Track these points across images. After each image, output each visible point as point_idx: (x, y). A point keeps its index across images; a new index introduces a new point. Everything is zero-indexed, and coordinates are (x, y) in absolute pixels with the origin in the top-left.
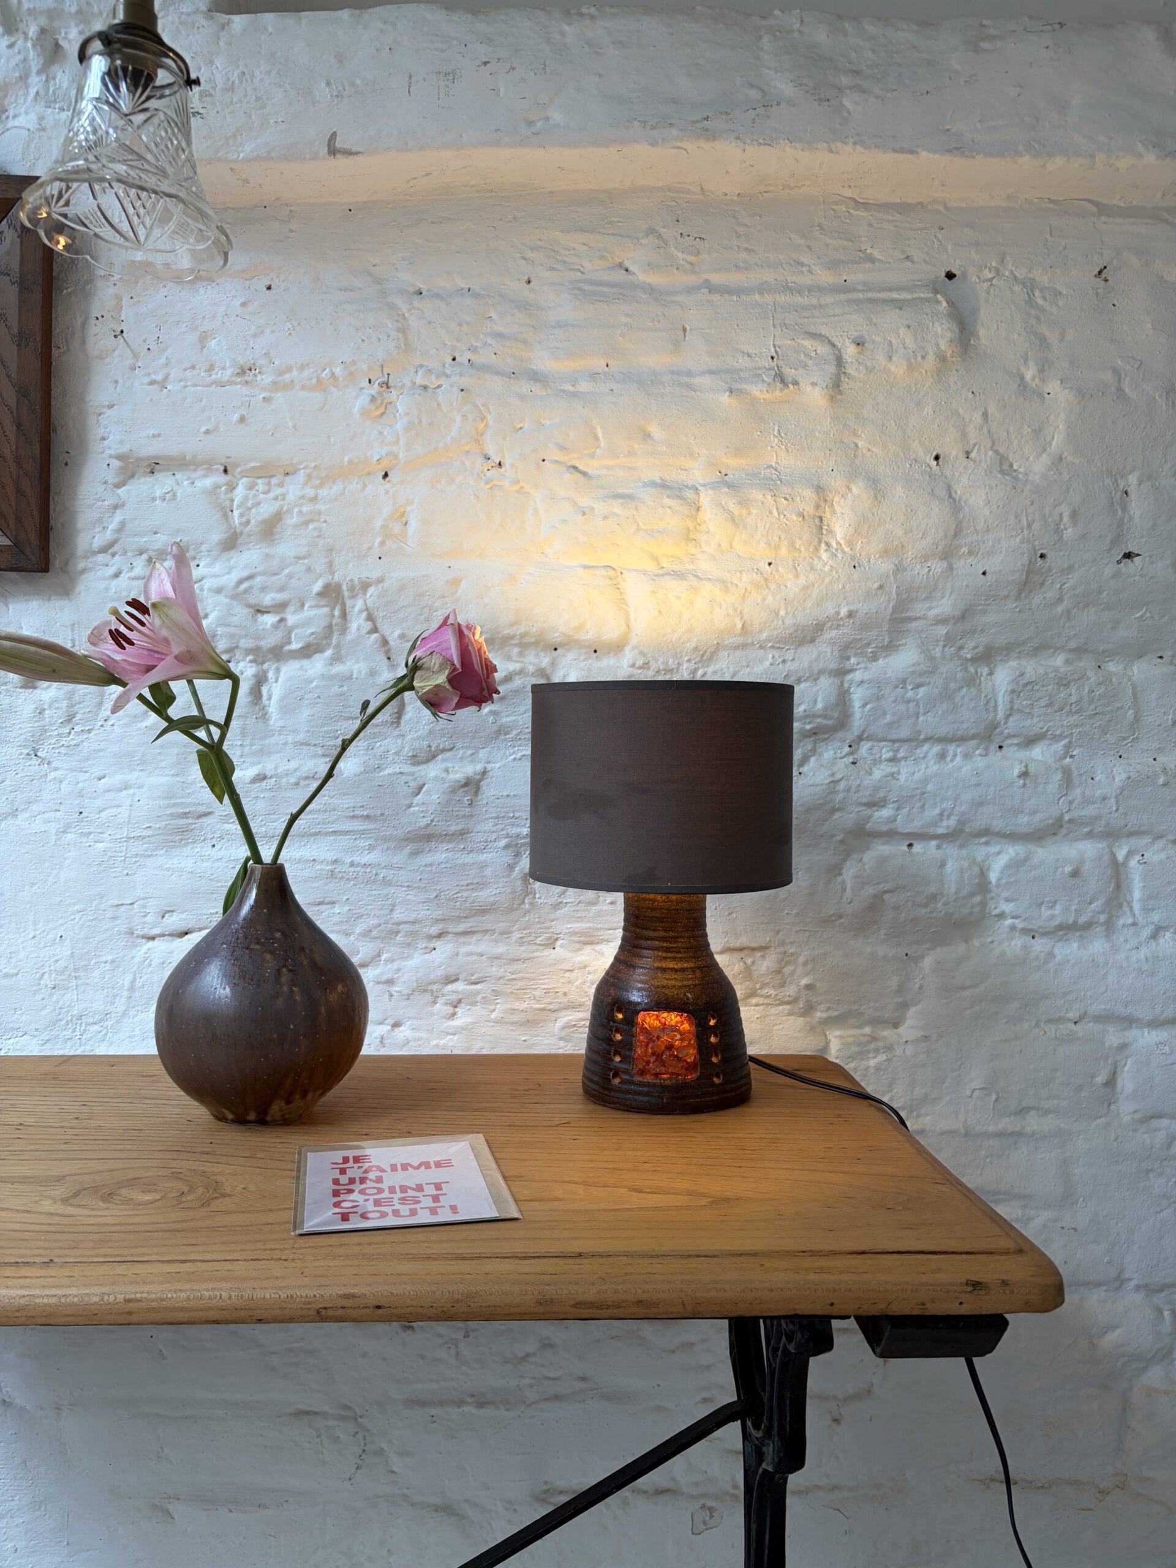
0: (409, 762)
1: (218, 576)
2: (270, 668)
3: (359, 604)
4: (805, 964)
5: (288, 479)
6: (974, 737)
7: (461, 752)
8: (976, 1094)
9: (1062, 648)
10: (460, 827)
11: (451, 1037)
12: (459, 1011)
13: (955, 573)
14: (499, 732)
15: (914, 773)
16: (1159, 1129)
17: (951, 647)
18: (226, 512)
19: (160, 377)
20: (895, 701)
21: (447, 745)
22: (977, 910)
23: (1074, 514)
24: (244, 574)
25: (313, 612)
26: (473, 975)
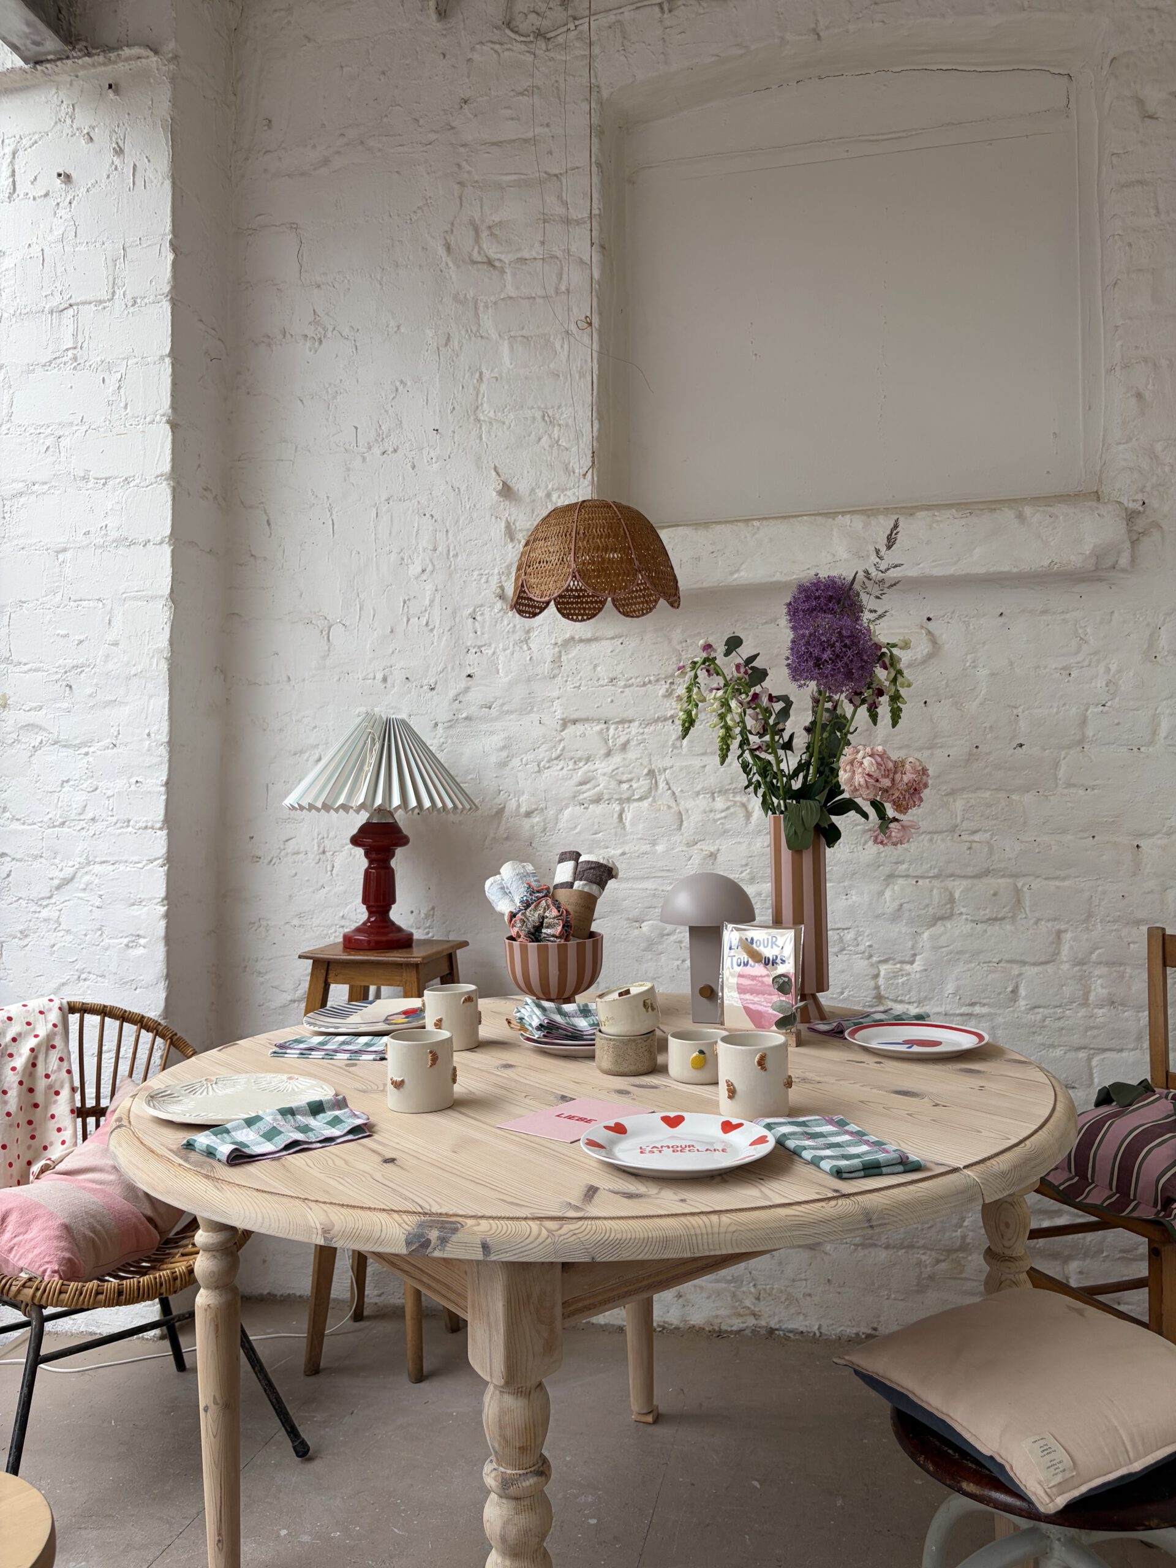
1: (603, 768)
2: (626, 806)
3: (663, 777)
5: (632, 725)
6: (946, 831)
9: (988, 789)
14: (724, 832)
16: (1039, 1013)
18: (606, 741)
19: (578, 685)
22: (949, 911)
23: (991, 727)
24: (615, 767)
25: (643, 782)
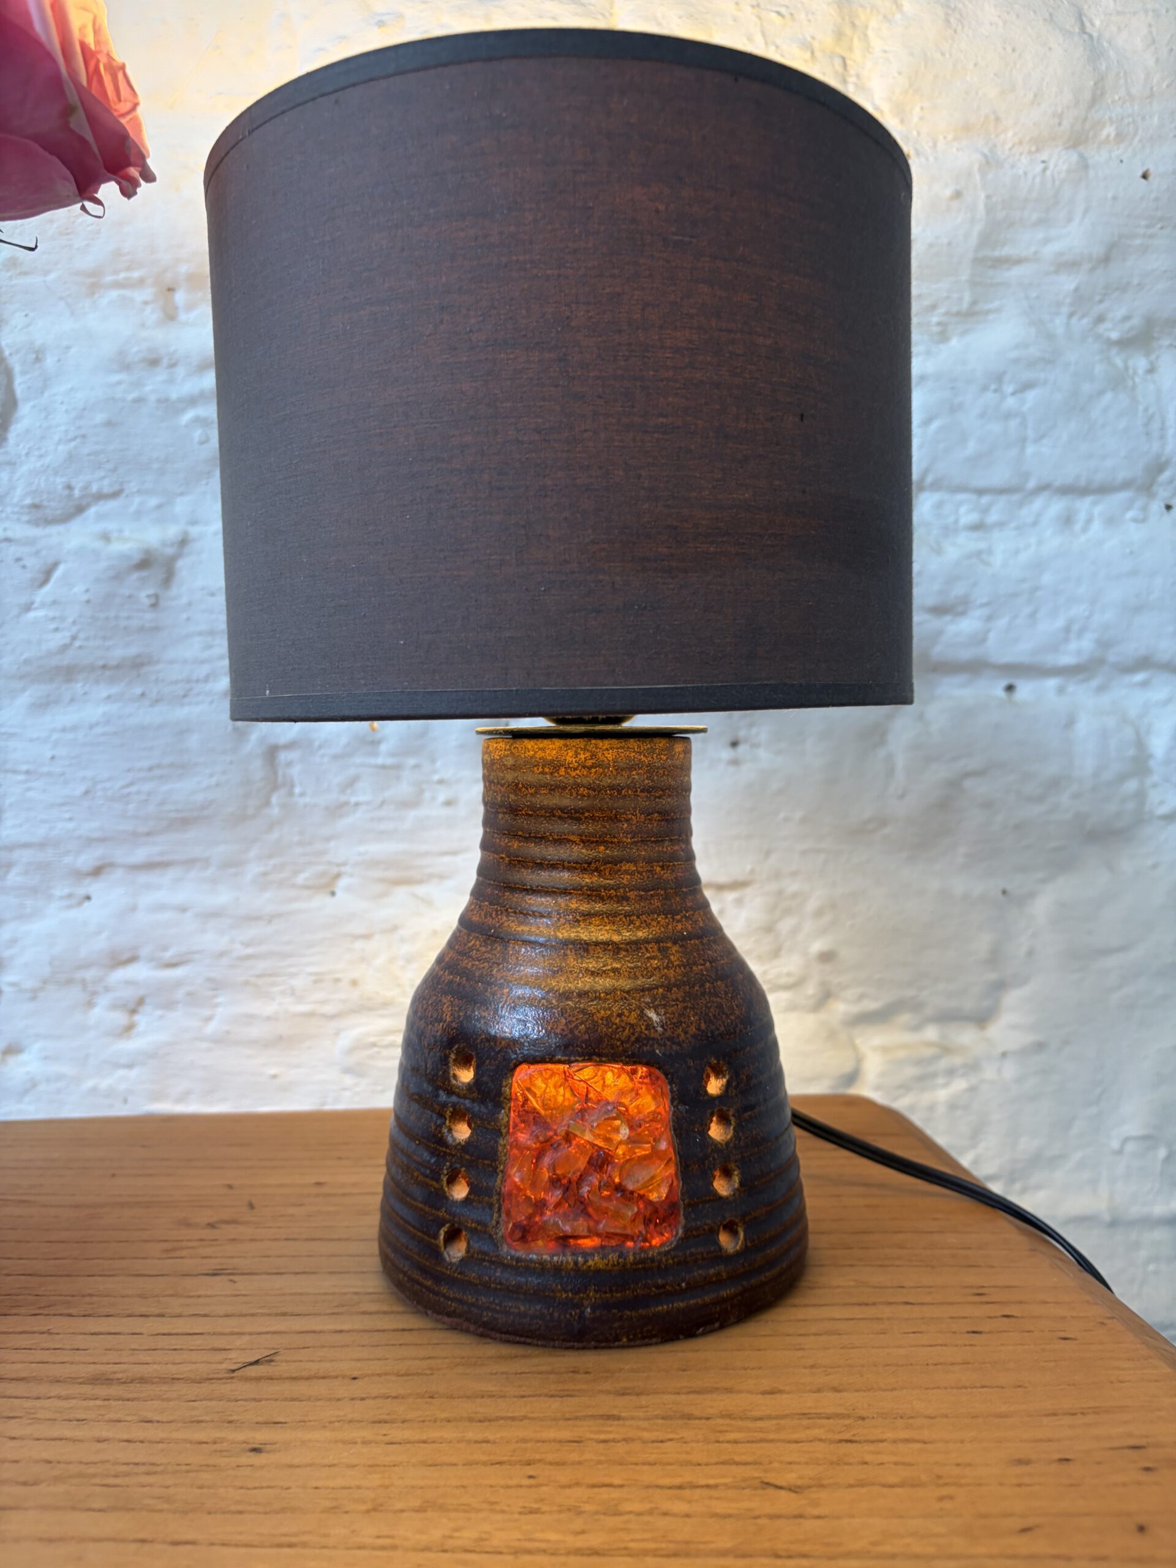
0: (25, 518)
4: (819, 913)
7: (137, 500)
8: (1130, 1147)
10: (132, 651)
11: (121, 1072)
12: (142, 1020)
13: (1091, 173)
15: (1017, 552)
17: (1083, 316)
20: (982, 415)
21: (106, 486)
26: (165, 948)
